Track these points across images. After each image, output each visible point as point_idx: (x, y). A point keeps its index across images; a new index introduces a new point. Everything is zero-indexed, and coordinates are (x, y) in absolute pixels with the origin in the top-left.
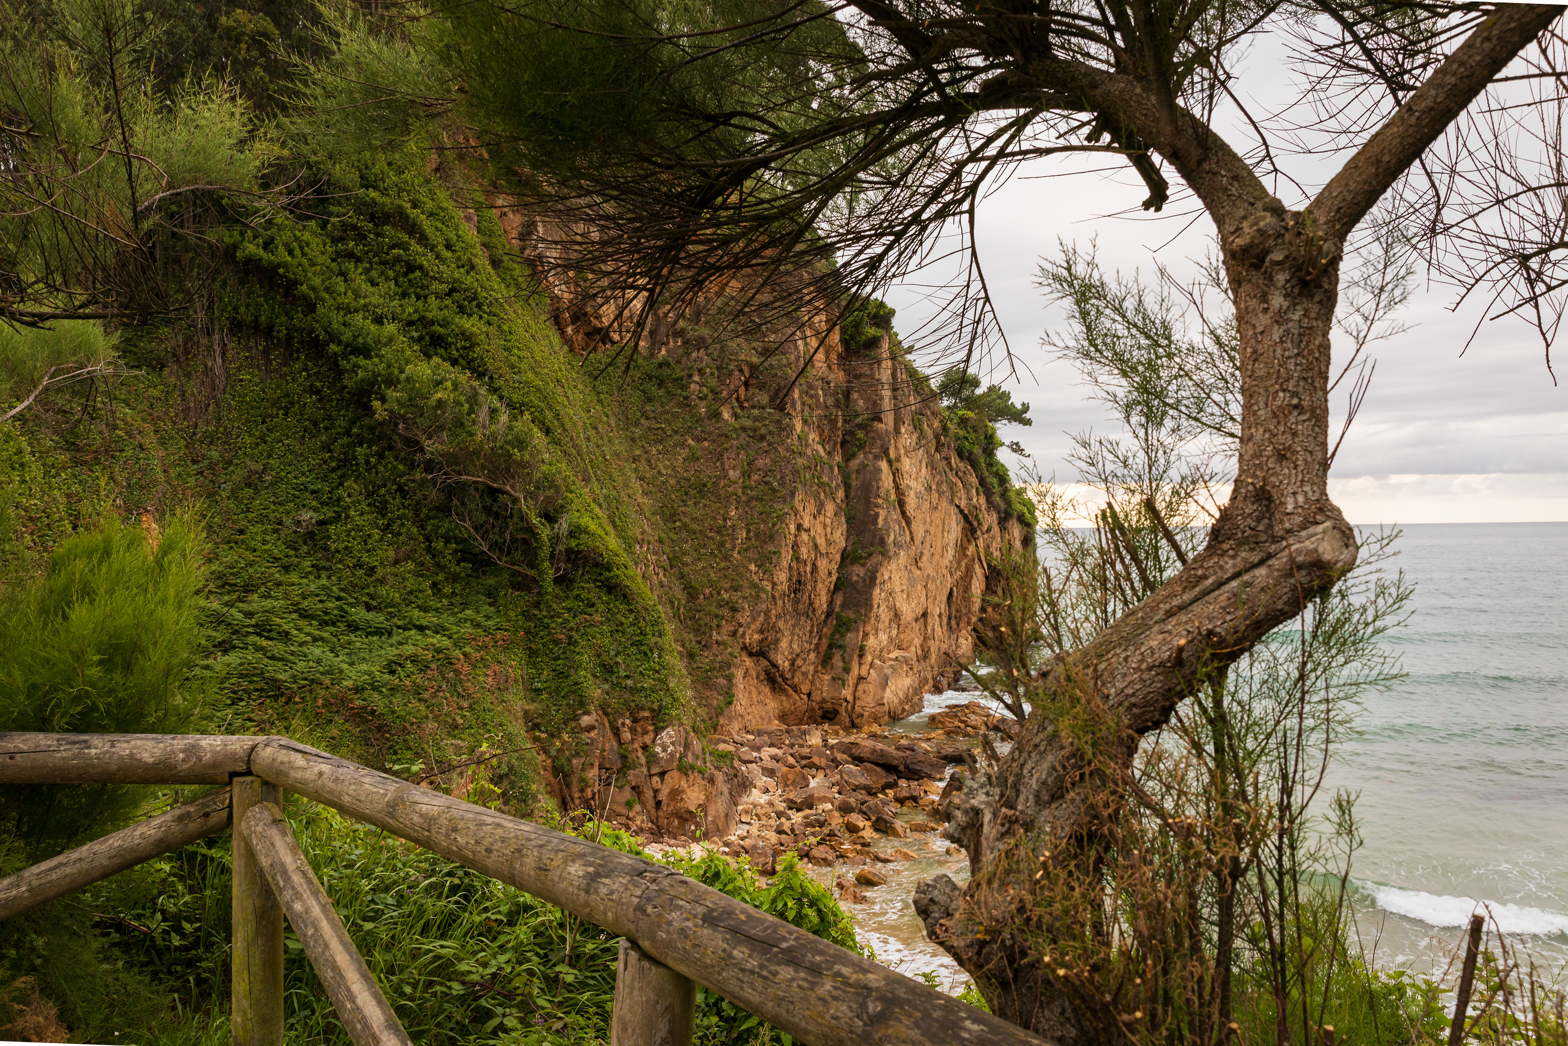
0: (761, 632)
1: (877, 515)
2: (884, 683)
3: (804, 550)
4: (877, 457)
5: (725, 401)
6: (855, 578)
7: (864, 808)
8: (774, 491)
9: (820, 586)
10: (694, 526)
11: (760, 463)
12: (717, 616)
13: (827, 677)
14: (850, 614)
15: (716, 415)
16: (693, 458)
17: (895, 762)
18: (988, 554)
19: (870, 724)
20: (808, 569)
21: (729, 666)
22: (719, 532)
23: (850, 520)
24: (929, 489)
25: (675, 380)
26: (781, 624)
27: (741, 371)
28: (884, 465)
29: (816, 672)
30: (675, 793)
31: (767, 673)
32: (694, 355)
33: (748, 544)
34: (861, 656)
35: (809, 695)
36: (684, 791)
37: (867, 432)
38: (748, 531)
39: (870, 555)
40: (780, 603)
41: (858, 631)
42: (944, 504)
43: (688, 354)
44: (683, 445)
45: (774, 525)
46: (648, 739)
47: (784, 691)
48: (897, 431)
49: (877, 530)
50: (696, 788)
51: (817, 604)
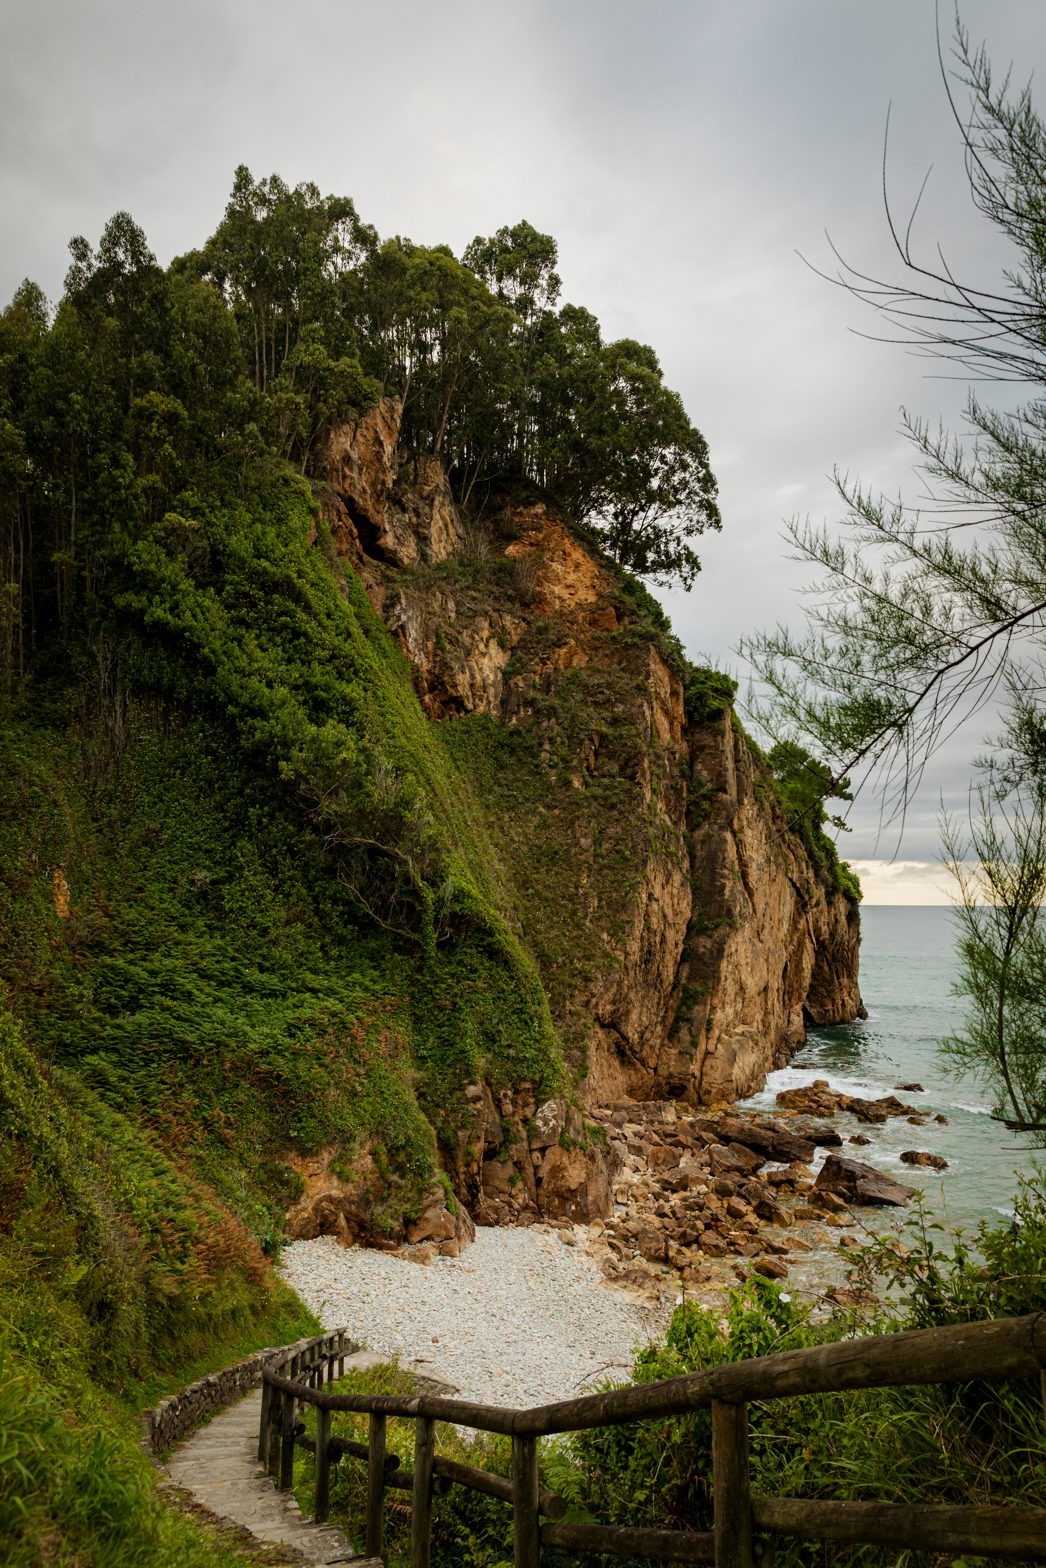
0: (614, 1003)
1: (723, 886)
2: (732, 1059)
3: (654, 920)
4: (722, 828)
5: (574, 770)
6: (702, 950)
7: (742, 1191)
8: (626, 860)
9: (668, 957)
10: (546, 894)
11: (611, 831)
12: (570, 986)
13: (674, 1051)
14: (697, 987)
15: (568, 783)
16: (544, 825)
17: (765, 1143)
18: (817, 930)
19: (718, 1101)
20: (658, 939)
21: (583, 1038)
22: (571, 900)
23: (695, 891)
24: (768, 861)
25: (526, 748)
26: (632, 995)
27: (592, 740)
28: (729, 836)
29: (662, 1045)
30: (557, 1170)
31: (618, 1046)
32: (545, 724)
33: (601, 912)
34: (708, 1030)
35: (655, 1069)
36: (565, 1168)
37: (712, 803)
38: (600, 900)
39: (717, 926)
40: (632, 973)
41: (705, 1004)
42: (781, 877)
43: (539, 723)
44: (534, 812)
45: (627, 894)
46: (528, 1112)
47: (632, 1064)
48: (740, 802)
49: (723, 901)
50: (577, 1165)
51: (664, 976)
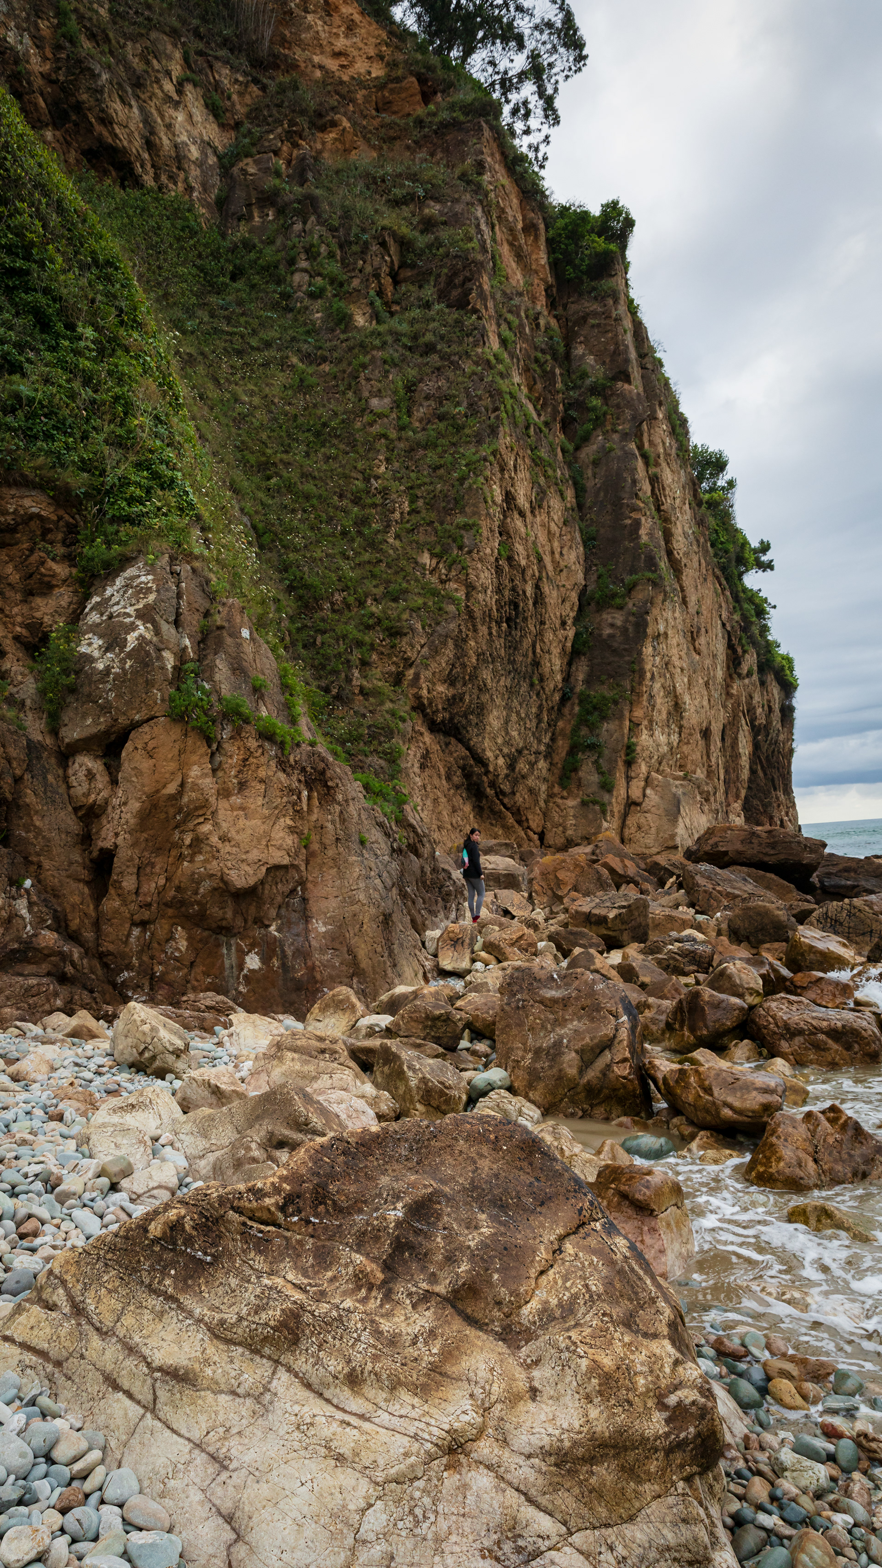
0: (451, 680)
1: (637, 524)
2: (672, 811)
3: (519, 548)
4: (625, 436)
5: (354, 296)
6: (607, 631)
9: (549, 636)
10: (309, 487)
11: (428, 386)
12: (359, 644)
13: (571, 803)
14: (605, 691)
15: (344, 320)
16: (303, 387)
20: (529, 589)
21: (390, 733)
22: (356, 501)
23: (588, 541)
25: (266, 268)
26: (486, 674)
27: (383, 244)
28: (638, 460)
29: (551, 796)
31: (467, 774)
32: (298, 227)
33: (415, 519)
34: (629, 764)
35: (542, 836)
37: (606, 399)
38: (413, 499)
39: (631, 589)
40: (483, 630)
41: (621, 718)
43: (286, 229)
44: (283, 364)
45: (462, 480)
46: (49, 609)
47: (498, 816)
48: (651, 413)
49: (636, 549)
51: (546, 668)
